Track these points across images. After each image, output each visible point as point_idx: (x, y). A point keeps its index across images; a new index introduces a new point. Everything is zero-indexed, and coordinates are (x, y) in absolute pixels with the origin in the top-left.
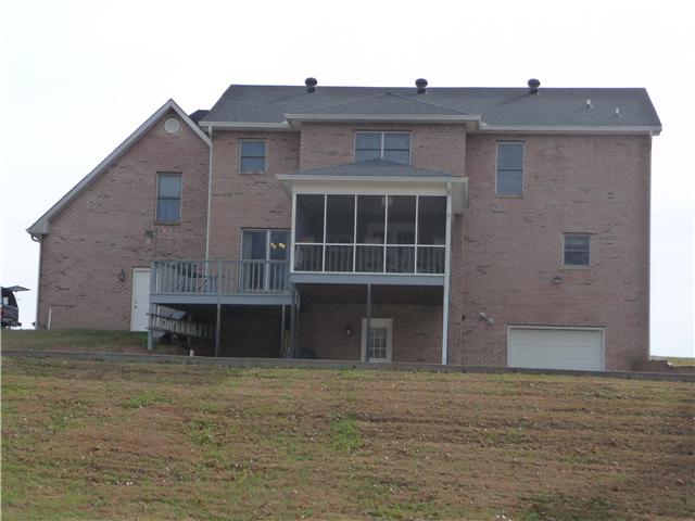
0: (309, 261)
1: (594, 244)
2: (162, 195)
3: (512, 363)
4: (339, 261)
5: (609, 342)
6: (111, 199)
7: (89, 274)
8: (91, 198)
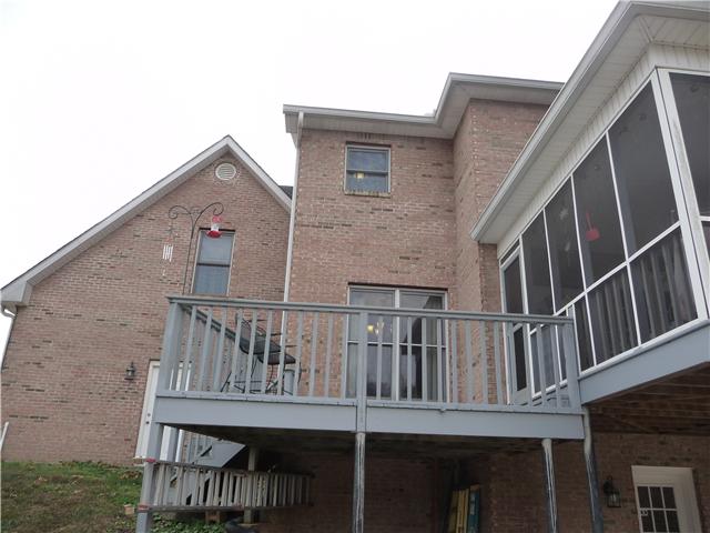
2: (203, 260)
6: (130, 260)
7: (80, 368)
8: (101, 258)
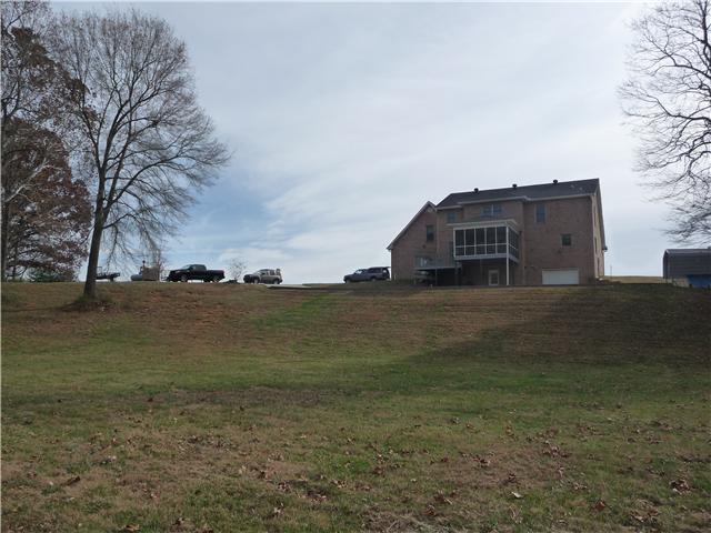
0: (460, 252)
1: (573, 238)
3: (544, 283)
4: (470, 251)
5: (580, 273)
